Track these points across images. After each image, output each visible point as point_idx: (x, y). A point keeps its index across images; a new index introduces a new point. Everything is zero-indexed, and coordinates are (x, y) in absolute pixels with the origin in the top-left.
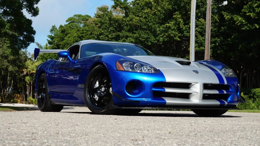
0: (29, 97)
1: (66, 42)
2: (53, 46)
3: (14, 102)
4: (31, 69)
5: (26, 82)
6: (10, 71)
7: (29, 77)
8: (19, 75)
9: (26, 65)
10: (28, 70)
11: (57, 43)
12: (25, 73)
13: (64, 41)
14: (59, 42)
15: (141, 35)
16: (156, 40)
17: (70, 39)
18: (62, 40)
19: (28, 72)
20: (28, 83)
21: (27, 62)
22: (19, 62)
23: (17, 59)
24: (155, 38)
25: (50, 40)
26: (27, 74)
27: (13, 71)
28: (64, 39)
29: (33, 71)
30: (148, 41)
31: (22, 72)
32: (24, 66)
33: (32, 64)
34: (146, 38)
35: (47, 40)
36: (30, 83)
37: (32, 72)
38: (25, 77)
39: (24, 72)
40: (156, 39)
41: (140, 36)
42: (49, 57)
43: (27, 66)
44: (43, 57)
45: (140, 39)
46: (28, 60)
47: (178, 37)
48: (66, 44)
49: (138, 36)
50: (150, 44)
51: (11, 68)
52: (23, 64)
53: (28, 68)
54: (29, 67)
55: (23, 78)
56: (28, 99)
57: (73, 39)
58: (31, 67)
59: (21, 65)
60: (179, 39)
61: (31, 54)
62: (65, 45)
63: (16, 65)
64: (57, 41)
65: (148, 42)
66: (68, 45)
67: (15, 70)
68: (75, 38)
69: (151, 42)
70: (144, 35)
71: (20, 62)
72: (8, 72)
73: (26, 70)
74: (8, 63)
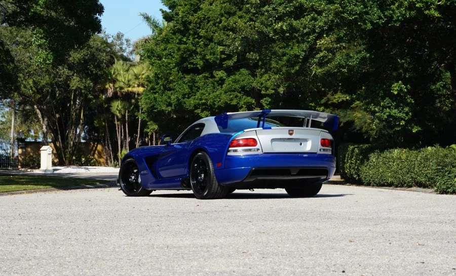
0: (121, 150)
1: (203, 14)
2: (174, 26)
3: (88, 163)
4: (124, 83)
5: (113, 115)
6: (74, 88)
7: (119, 102)
8: (96, 97)
9: (112, 73)
10: (116, 86)
11: (182, 17)
12: (110, 93)
13: (199, 12)
14: (188, 15)
15: (347, 6)
16: (386, 16)
17: (213, 7)
18: (195, 11)
19: (118, 89)
20: (117, 117)
21: (114, 66)
22: (95, 67)
23: (90, 60)
24: (382, 12)
25: (168, 11)
26: (115, 93)
27: (81, 89)
28: (199, 9)
29: (129, 87)
30: (365, 20)
31: (104, 91)
32: (107, 76)
33: (127, 71)
34: (359, 14)
35: (161, 10)
36: (124, 116)
37: (126, 90)
38: (110, 103)
39: (107, 90)
40: (384, 13)
41: (343, 8)
42: (164, 53)
43: (114, 76)
44: (152, 53)
45: (345, 15)
46: (118, 60)
47: (435, 10)
48: (204, 20)
49: (340, 9)
50: (369, 26)
51: (75, 82)
52: (105, 73)
53: (117, 80)
54: (119, 78)
55: (106, 106)
56: (119, 154)
57: (219, 8)
58: (125, 78)
59: (102, 75)
60: (437, 14)
61: (132, 42)
62: (201, 22)
63: (88, 75)
64: (183, 12)
65: (365, 24)
66: (209, 22)
67: (85, 87)
68: (223, 5)
69: (372, 23)
70: (354, 5)
71: (98, 67)
72: (71, 91)
73: (111, 85)
74: (69, 69)
